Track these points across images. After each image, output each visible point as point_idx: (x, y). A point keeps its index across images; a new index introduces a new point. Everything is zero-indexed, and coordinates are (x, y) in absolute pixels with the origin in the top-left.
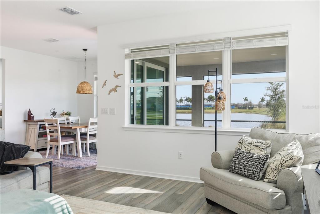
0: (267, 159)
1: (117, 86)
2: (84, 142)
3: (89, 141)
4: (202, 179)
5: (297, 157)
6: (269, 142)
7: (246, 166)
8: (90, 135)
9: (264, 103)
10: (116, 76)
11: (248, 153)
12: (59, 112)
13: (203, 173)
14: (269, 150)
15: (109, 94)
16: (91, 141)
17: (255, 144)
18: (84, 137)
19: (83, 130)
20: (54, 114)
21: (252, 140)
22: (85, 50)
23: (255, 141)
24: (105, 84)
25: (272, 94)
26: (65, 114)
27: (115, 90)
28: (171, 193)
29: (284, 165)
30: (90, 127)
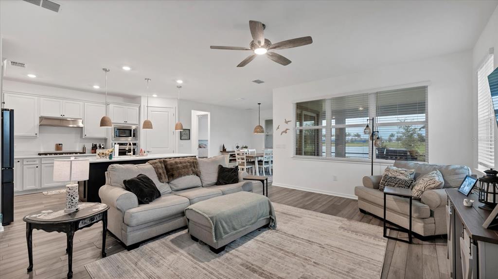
0: (412, 182)
1: (287, 129)
2: (261, 166)
3: (264, 166)
4: (356, 195)
5: (438, 182)
6: (413, 170)
7: (384, 185)
8: (265, 162)
9: (395, 138)
10: (287, 122)
11: (395, 178)
12: (240, 146)
13: (357, 191)
14: (412, 176)
15: (281, 134)
16: (266, 166)
17: (400, 172)
18: (261, 163)
19: (260, 158)
20: (238, 147)
21: (397, 169)
22: (260, 104)
23: (400, 169)
24: (278, 128)
25: (403, 131)
26: (244, 148)
27: (285, 132)
28: (331, 203)
29: (427, 187)
30: (265, 156)
